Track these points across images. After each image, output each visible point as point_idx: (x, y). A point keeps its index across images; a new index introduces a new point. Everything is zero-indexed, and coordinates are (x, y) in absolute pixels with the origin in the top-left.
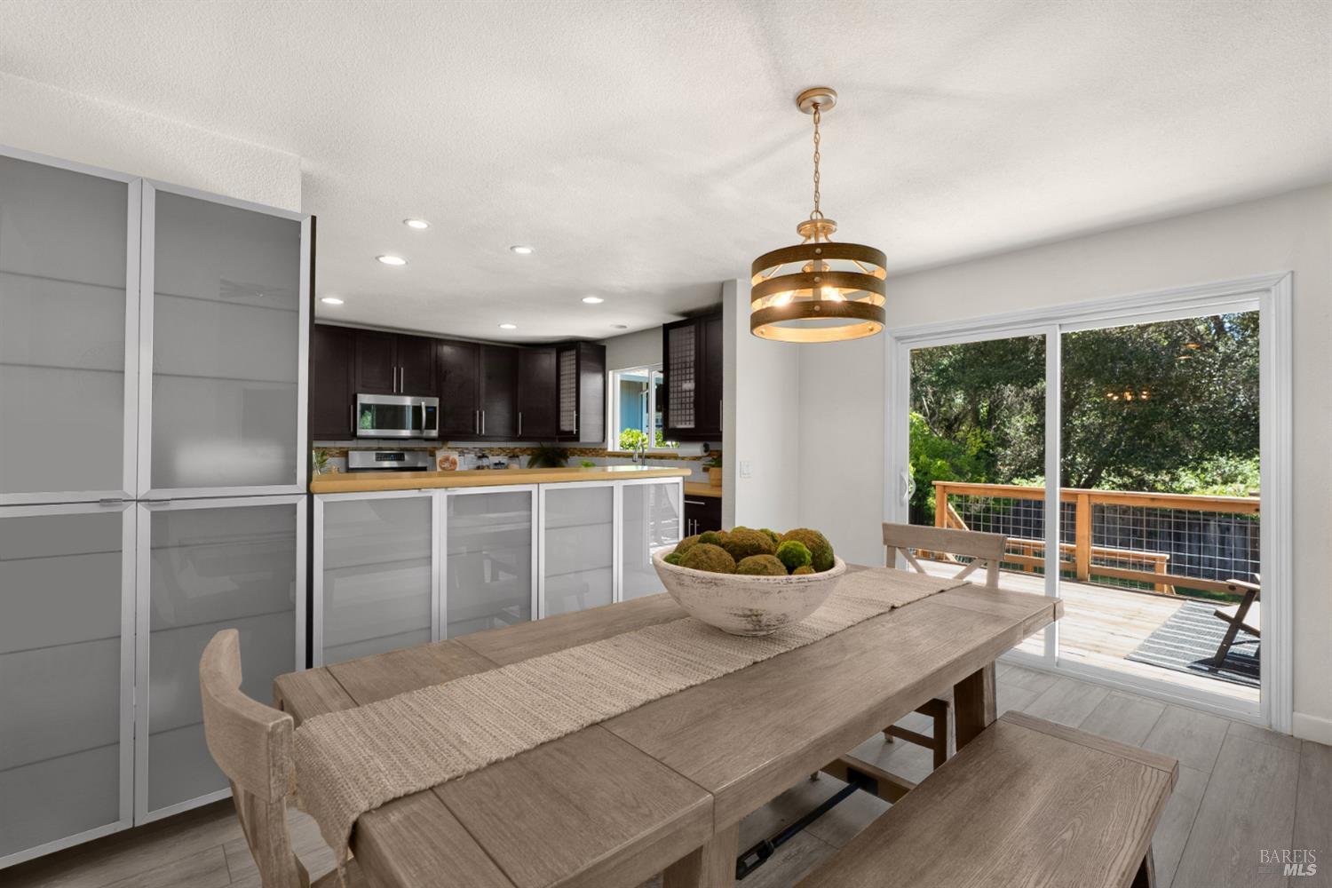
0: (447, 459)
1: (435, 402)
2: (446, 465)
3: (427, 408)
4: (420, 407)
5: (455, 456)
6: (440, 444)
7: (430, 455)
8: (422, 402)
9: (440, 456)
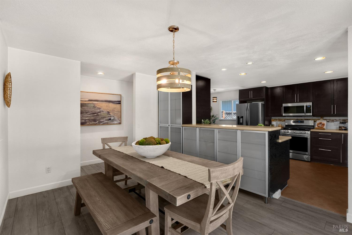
0: (321, 123)
1: (310, 104)
2: (320, 125)
3: (306, 106)
4: (304, 106)
5: (325, 122)
6: (320, 118)
7: (314, 122)
8: (305, 104)
9: (318, 122)
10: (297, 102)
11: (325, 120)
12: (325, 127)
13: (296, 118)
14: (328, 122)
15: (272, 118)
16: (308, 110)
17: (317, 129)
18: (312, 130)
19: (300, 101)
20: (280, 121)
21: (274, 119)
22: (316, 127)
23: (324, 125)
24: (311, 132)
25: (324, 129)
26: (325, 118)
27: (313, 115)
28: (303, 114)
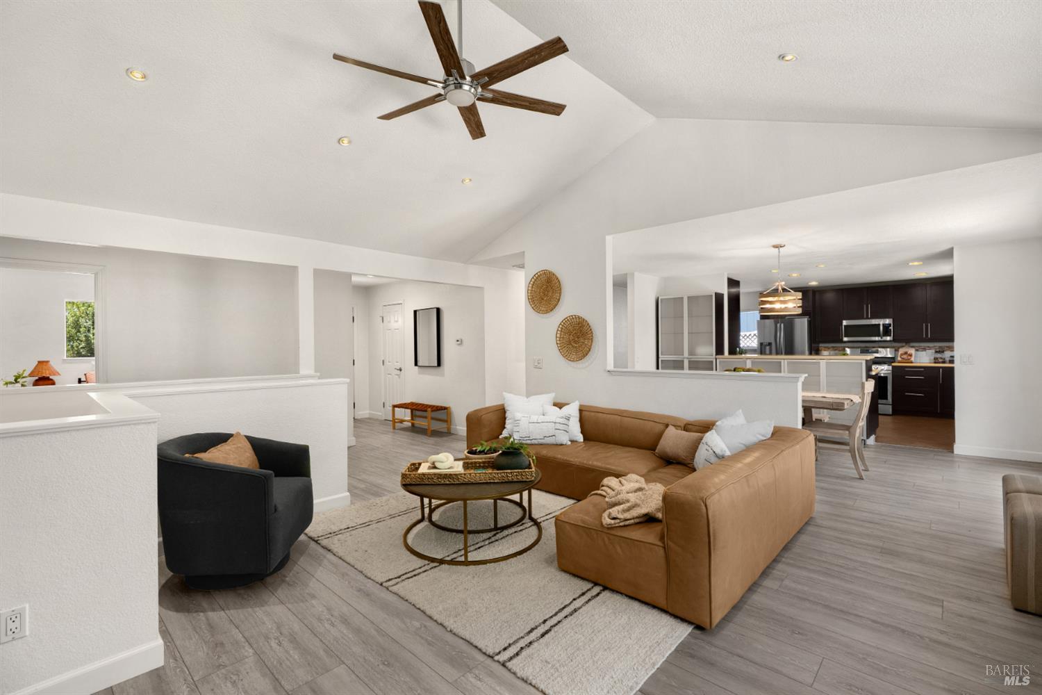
0: (906, 353)
1: (888, 321)
2: (905, 356)
3: (883, 325)
4: (879, 325)
5: (912, 351)
6: (904, 344)
7: (896, 350)
8: (881, 322)
9: (901, 351)
10: (867, 318)
11: (912, 347)
12: (913, 359)
13: (863, 345)
14: (917, 350)
15: (820, 345)
16: (887, 331)
17: (899, 362)
18: (893, 364)
19: (873, 317)
20: (836, 350)
21: (825, 347)
22: (899, 359)
23: (911, 355)
24: (893, 367)
25: (912, 362)
26: (912, 344)
27: (894, 340)
28: (877, 339)
